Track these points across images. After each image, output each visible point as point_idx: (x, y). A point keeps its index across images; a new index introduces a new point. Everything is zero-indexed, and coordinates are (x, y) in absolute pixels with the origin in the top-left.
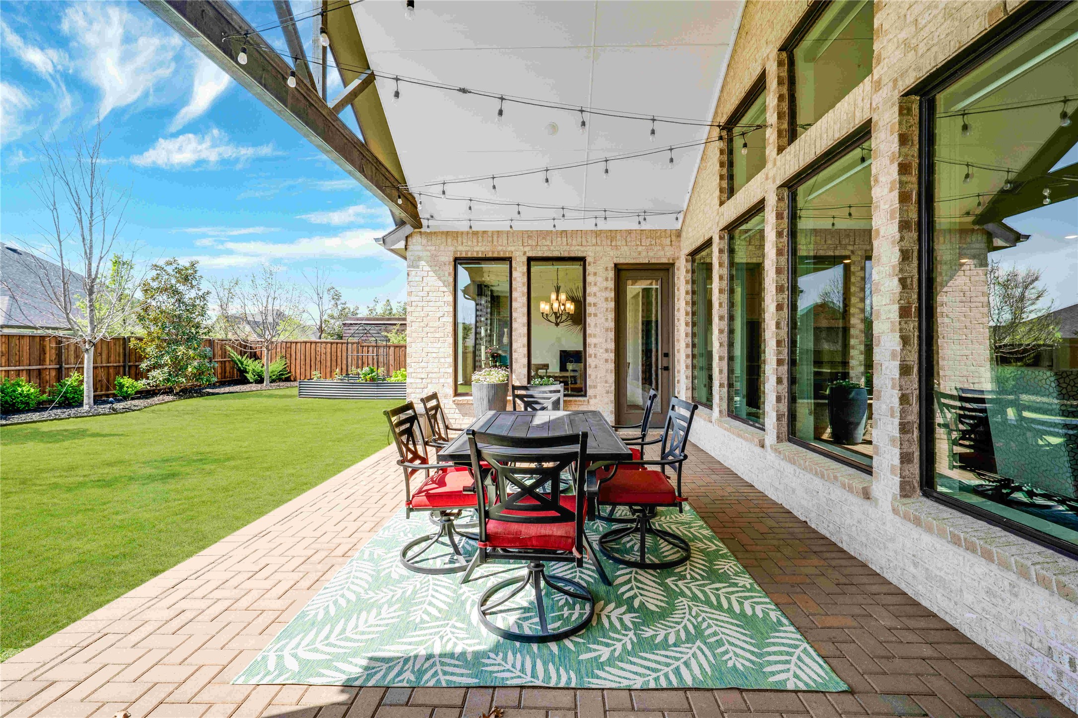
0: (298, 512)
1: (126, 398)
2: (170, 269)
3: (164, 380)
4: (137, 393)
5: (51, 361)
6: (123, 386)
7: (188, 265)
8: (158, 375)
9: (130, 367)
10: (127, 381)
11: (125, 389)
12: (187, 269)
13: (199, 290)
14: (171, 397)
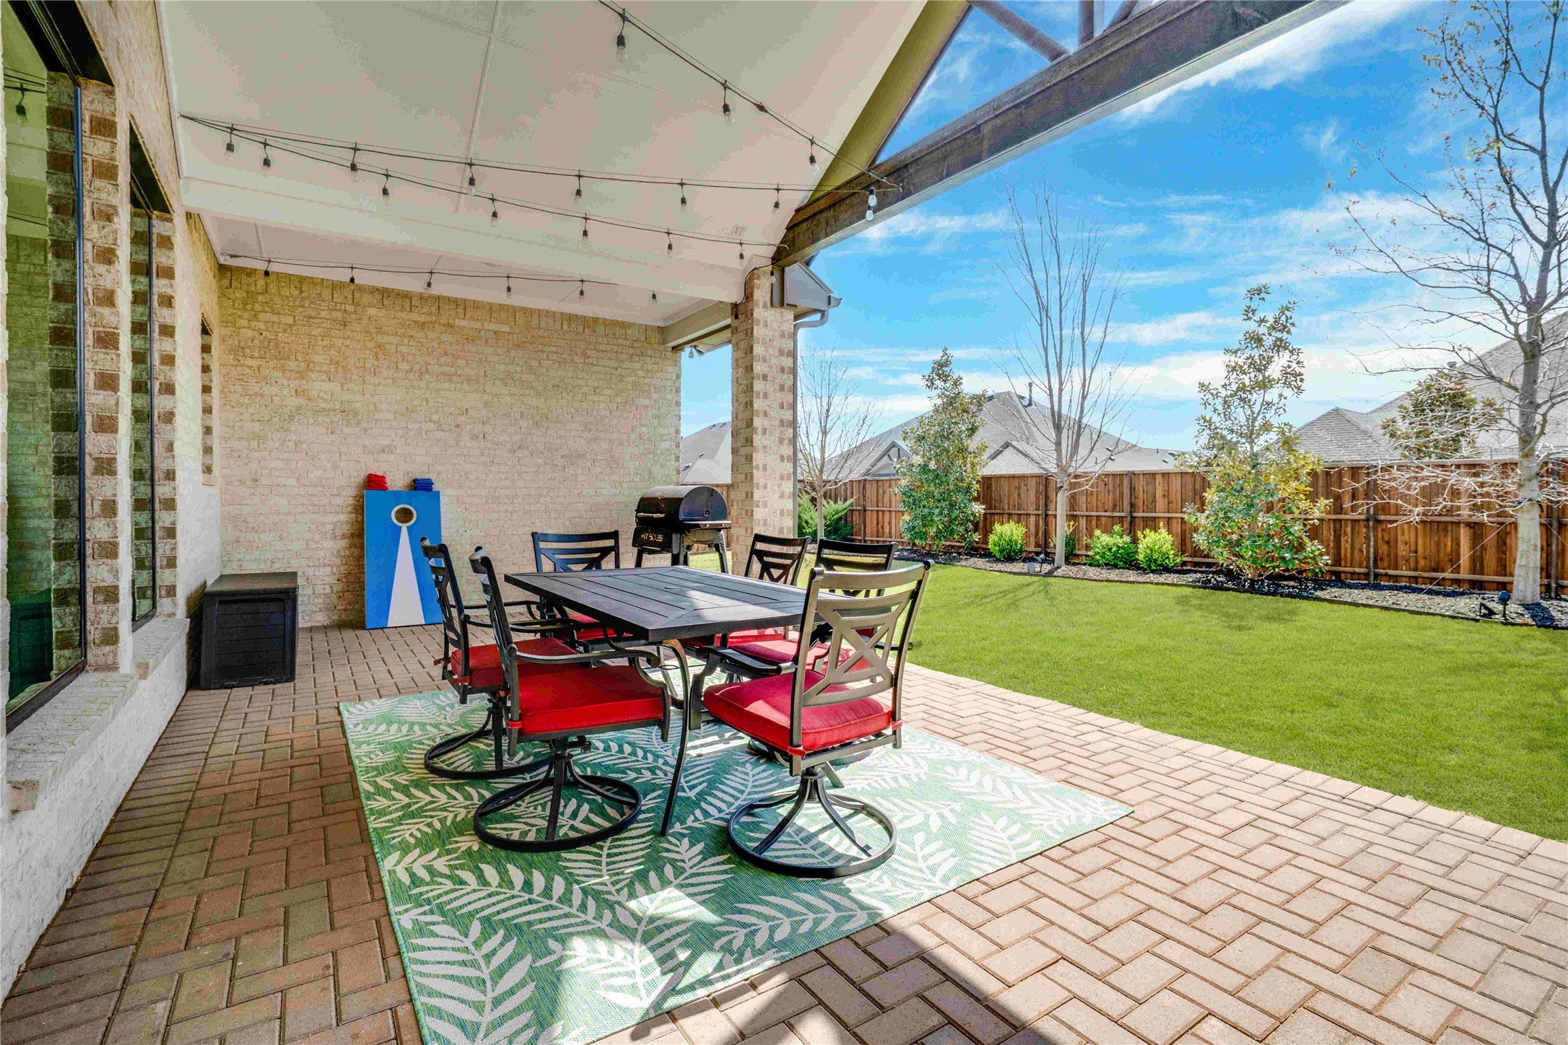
0: (957, 687)
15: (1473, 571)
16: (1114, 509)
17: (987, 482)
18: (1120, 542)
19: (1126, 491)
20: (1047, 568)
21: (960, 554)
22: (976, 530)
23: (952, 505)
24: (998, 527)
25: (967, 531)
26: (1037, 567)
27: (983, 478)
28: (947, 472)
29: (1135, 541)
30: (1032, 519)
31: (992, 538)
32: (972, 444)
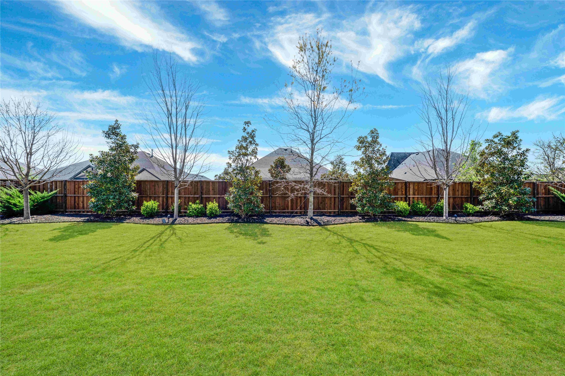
1: (469, 215)
2: (496, 140)
3: (492, 207)
4: (475, 212)
5: (435, 193)
6: (467, 208)
7: (509, 135)
8: (488, 204)
9: (474, 198)
10: (469, 206)
11: (468, 210)
12: (509, 137)
13: (519, 149)
14: (496, 218)
15: (291, 209)
16: (195, 194)
17: (139, 183)
18: (200, 206)
19: (199, 187)
20: (171, 220)
21: (125, 216)
22: (133, 205)
23: (120, 194)
24: (145, 203)
25: (129, 205)
26: (166, 219)
27: (137, 181)
28: (117, 177)
29: (205, 207)
30: (161, 199)
31: (142, 208)
32: (131, 166)
